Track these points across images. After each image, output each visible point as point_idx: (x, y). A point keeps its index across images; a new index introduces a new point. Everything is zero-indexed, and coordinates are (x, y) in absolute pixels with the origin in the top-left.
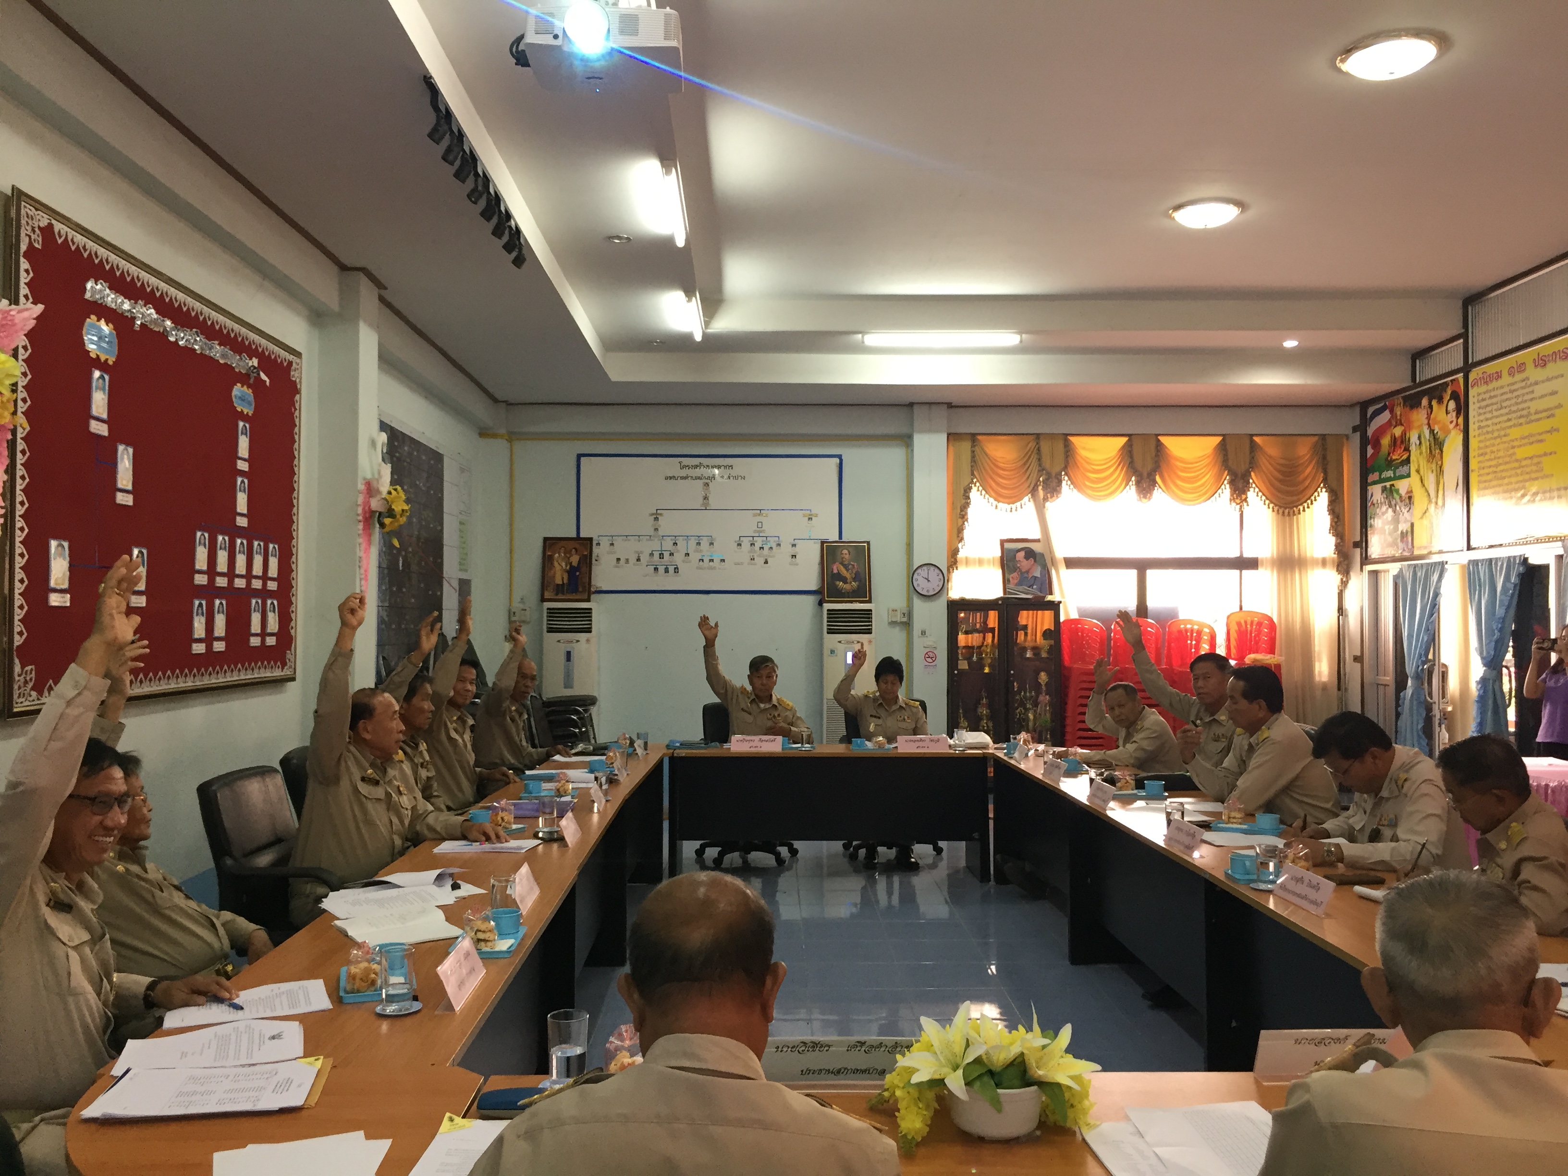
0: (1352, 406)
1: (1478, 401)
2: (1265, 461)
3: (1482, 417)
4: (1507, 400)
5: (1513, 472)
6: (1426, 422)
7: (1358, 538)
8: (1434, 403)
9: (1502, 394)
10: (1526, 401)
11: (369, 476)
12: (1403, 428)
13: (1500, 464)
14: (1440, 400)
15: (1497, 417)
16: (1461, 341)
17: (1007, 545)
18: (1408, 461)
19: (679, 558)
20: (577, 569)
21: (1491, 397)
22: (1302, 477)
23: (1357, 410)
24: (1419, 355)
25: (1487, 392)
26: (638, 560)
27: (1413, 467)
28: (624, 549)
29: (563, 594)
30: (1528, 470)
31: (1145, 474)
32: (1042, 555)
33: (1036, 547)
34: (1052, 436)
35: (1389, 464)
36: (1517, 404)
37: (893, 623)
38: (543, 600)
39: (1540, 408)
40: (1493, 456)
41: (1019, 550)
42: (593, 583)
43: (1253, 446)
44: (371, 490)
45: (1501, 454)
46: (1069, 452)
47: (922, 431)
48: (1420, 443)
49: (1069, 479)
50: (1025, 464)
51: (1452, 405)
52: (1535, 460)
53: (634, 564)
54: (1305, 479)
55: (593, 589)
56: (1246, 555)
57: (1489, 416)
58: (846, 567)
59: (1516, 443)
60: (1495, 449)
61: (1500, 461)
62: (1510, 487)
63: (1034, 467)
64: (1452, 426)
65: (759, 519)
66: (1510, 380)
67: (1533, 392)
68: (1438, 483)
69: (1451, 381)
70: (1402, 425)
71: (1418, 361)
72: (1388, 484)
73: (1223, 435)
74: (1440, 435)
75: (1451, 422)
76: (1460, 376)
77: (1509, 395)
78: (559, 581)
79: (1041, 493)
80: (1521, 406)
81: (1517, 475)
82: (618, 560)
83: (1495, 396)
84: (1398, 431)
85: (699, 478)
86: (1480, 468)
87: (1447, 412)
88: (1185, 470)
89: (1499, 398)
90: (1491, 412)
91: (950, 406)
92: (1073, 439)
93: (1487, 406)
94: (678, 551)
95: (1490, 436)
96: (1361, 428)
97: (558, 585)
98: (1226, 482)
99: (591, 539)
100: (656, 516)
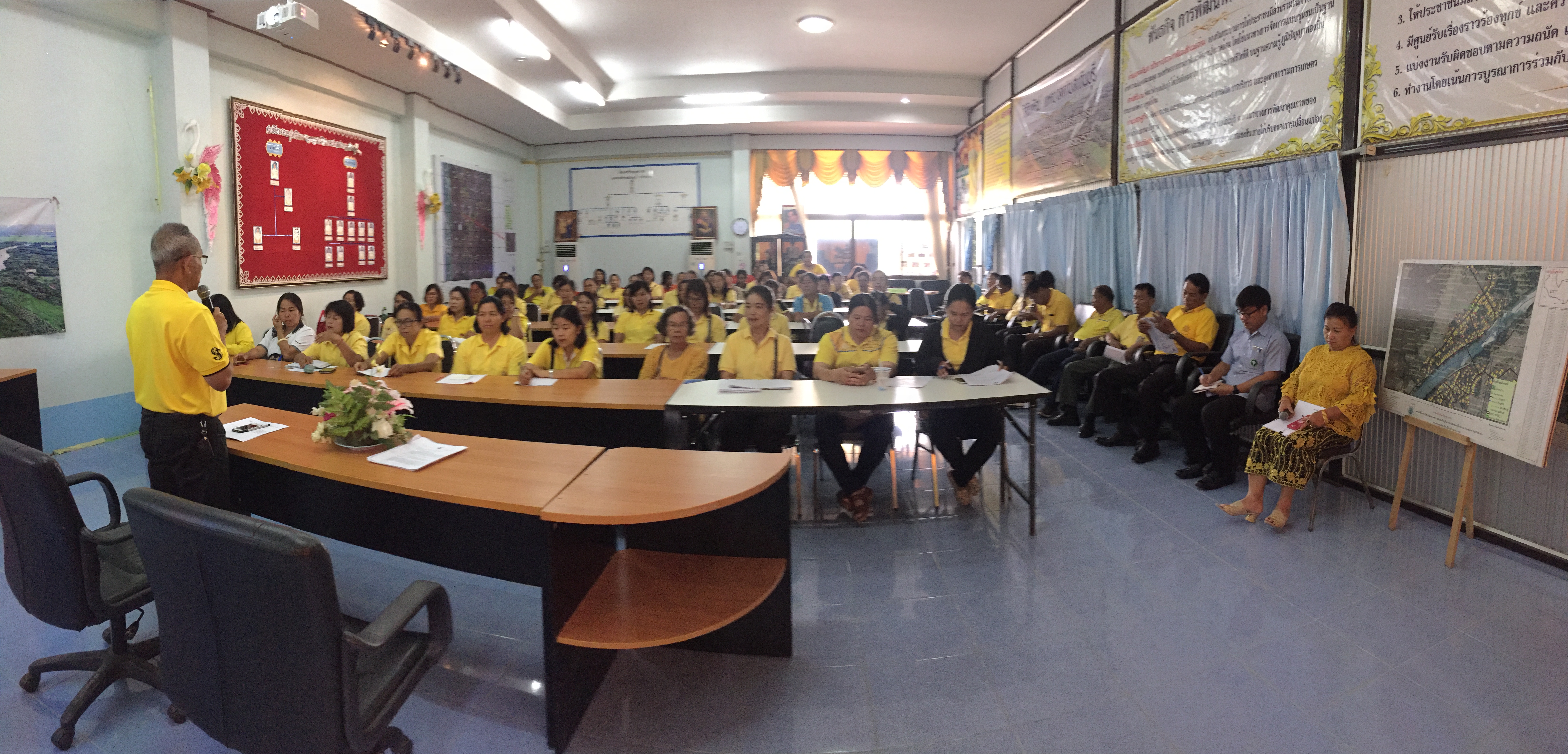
0: (953, 137)
1: (986, 136)
2: (913, 165)
4: (992, 136)
6: (974, 145)
7: (955, 204)
8: (976, 136)
9: (989, 133)
11: (423, 189)
12: (967, 149)
13: (990, 169)
14: (977, 134)
15: (992, 144)
16: (982, 104)
18: (968, 166)
19: (619, 219)
20: (571, 225)
24: (971, 110)
25: (988, 130)
26: (600, 220)
27: (969, 169)
28: (593, 215)
29: (564, 238)
30: (995, 170)
31: (852, 170)
32: (800, 213)
34: (806, 150)
35: (963, 167)
36: (997, 137)
37: (726, 249)
39: (1003, 139)
41: (789, 211)
43: (906, 157)
44: (423, 195)
45: (992, 163)
46: (814, 158)
47: (737, 148)
48: (972, 156)
49: (814, 173)
50: (792, 166)
51: (980, 137)
52: (1001, 166)
53: (598, 222)
57: (988, 142)
58: (704, 220)
59: (996, 157)
60: (989, 162)
61: (992, 166)
62: (993, 180)
63: (798, 167)
64: (980, 147)
65: (658, 197)
66: (990, 127)
68: (976, 177)
69: (980, 125)
70: (967, 147)
71: (971, 114)
72: (963, 178)
73: (890, 150)
74: (977, 151)
75: (980, 145)
76: (983, 122)
77: (995, 133)
78: (562, 232)
79: (801, 179)
80: (993, 139)
81: (996, 173)
82: (590, 220)
84: (965, 151)
85: (628, 178)
86: (987, 170)
87: (979, 141)
88: (872, 168)
89: (989, 135)
91: (751, 134)
92: (816, 152)
93: (988, 138)
94: (619, 215)
96: (955, 149)
97: (562, 234)
99: (576, 211)
100: (608, 198)
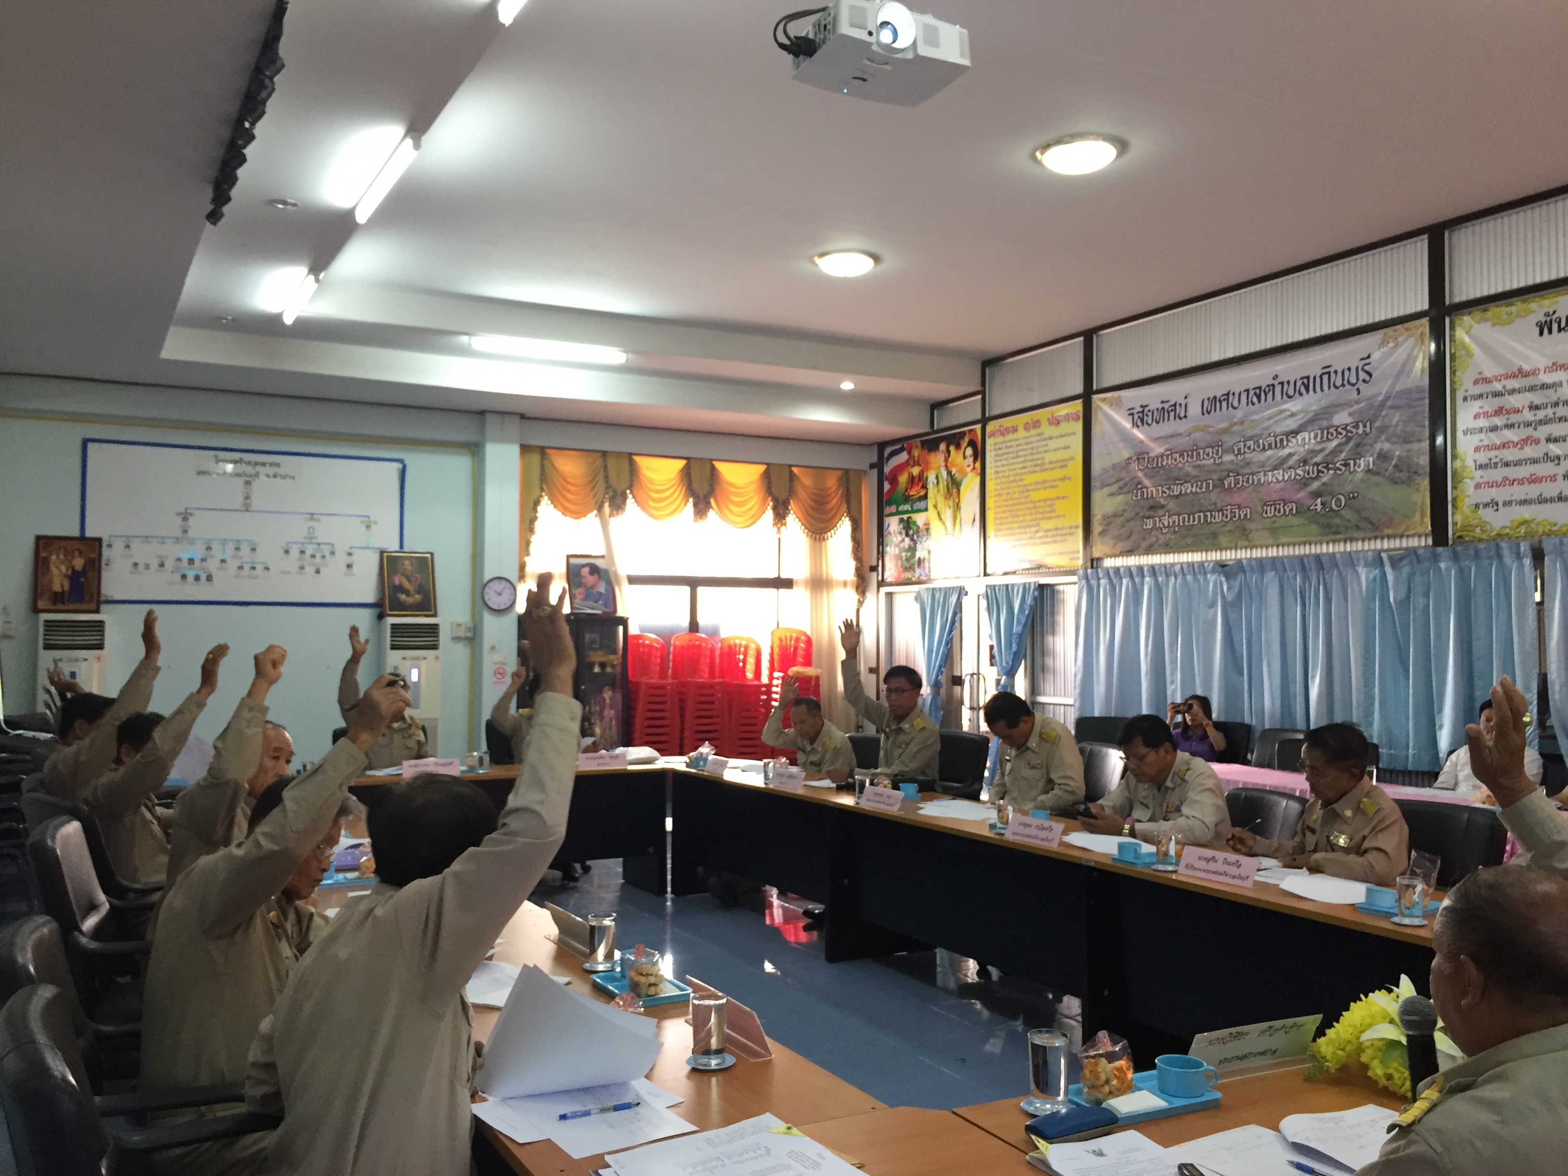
0: (869, 445)
1: (995, 450)
2: (802, 491)
3: (999, 464)
4: (1022, 450)
5: (1028, 512)
6: (943, 464)
7: (874, 563)
8: (952, 448)
9: (1018, 445)
10: (1040, 453)
12: (920, 468)
13: (1016, 504)
14: (958, 446)
15: (1013, 464)
16: (980, 397)
17: (573, 561)
18: (925, 497)
19: (212, 565)
20: (84, 572)
21: (1007, 447)
22: (829, 506)
23: (875, 449)
24: (938, 406)
25: (1004, 442)
26: (162, 565)
27: (930, 503)
28: (141, 552)
29: (63, 603)
30: (1042, 510)
31: (702, 496)
32: (606, 572)
33: (600, 563)
34: (618, 455)
35: (907, 499)
36: (1031, 454)
37: (456, 639)
38: (36, 610)
39: (1054, 459)
40: (1009, 497)
41: (584, 566)
42: (103, 591)
43: (792, 476)
45: (1016, 495)
46: (633, 471)
47: (495, 440)
48: (938, 483)
49: (634, 497)
50: (592, 483)
51: (969, 451)
52: (1049, 503)
53: (157, 571)
54: (832, 509)
55: (102, 598)
56: (783, 576)
57: (1005, 462)
58: (408, 578)
59: (1030, 488)
60: (1011, 491)
61: (1016, 502)
62: (1024, 524)
63: (601, 484)
64: (969, 469)
65: (312, 524)
66: (1025, 434)
67: (1046, 445)
68: (955, 518)
69: (970, 431)
70: (920, 465)
71: (936, 412)
72: (905, 517)
73: (767, 464)
74: (958, 476)
75: (969, 466)
76: (978, 427)
77: (1025, 447)
78: (57, 588)
79: (607, 508)
80: (1036, 457)
81: (1031, 514)
82: (136, 565)
83: (1011, 447)
84: (916, 471)
85: (237, 475)
86: (996, 507)
87: (965, 457)
88: (736, 494)
89: (1014, 449)
90: (1006, 460)
91: (523, 417)
92: (637, 459)
93: (1004, 454)
94: (212, 557)
95: (1005, 480)
96: (878, 465)
97: (56, 594)
98: (769, 508)
99: (99, 540)
100: (185, 516)
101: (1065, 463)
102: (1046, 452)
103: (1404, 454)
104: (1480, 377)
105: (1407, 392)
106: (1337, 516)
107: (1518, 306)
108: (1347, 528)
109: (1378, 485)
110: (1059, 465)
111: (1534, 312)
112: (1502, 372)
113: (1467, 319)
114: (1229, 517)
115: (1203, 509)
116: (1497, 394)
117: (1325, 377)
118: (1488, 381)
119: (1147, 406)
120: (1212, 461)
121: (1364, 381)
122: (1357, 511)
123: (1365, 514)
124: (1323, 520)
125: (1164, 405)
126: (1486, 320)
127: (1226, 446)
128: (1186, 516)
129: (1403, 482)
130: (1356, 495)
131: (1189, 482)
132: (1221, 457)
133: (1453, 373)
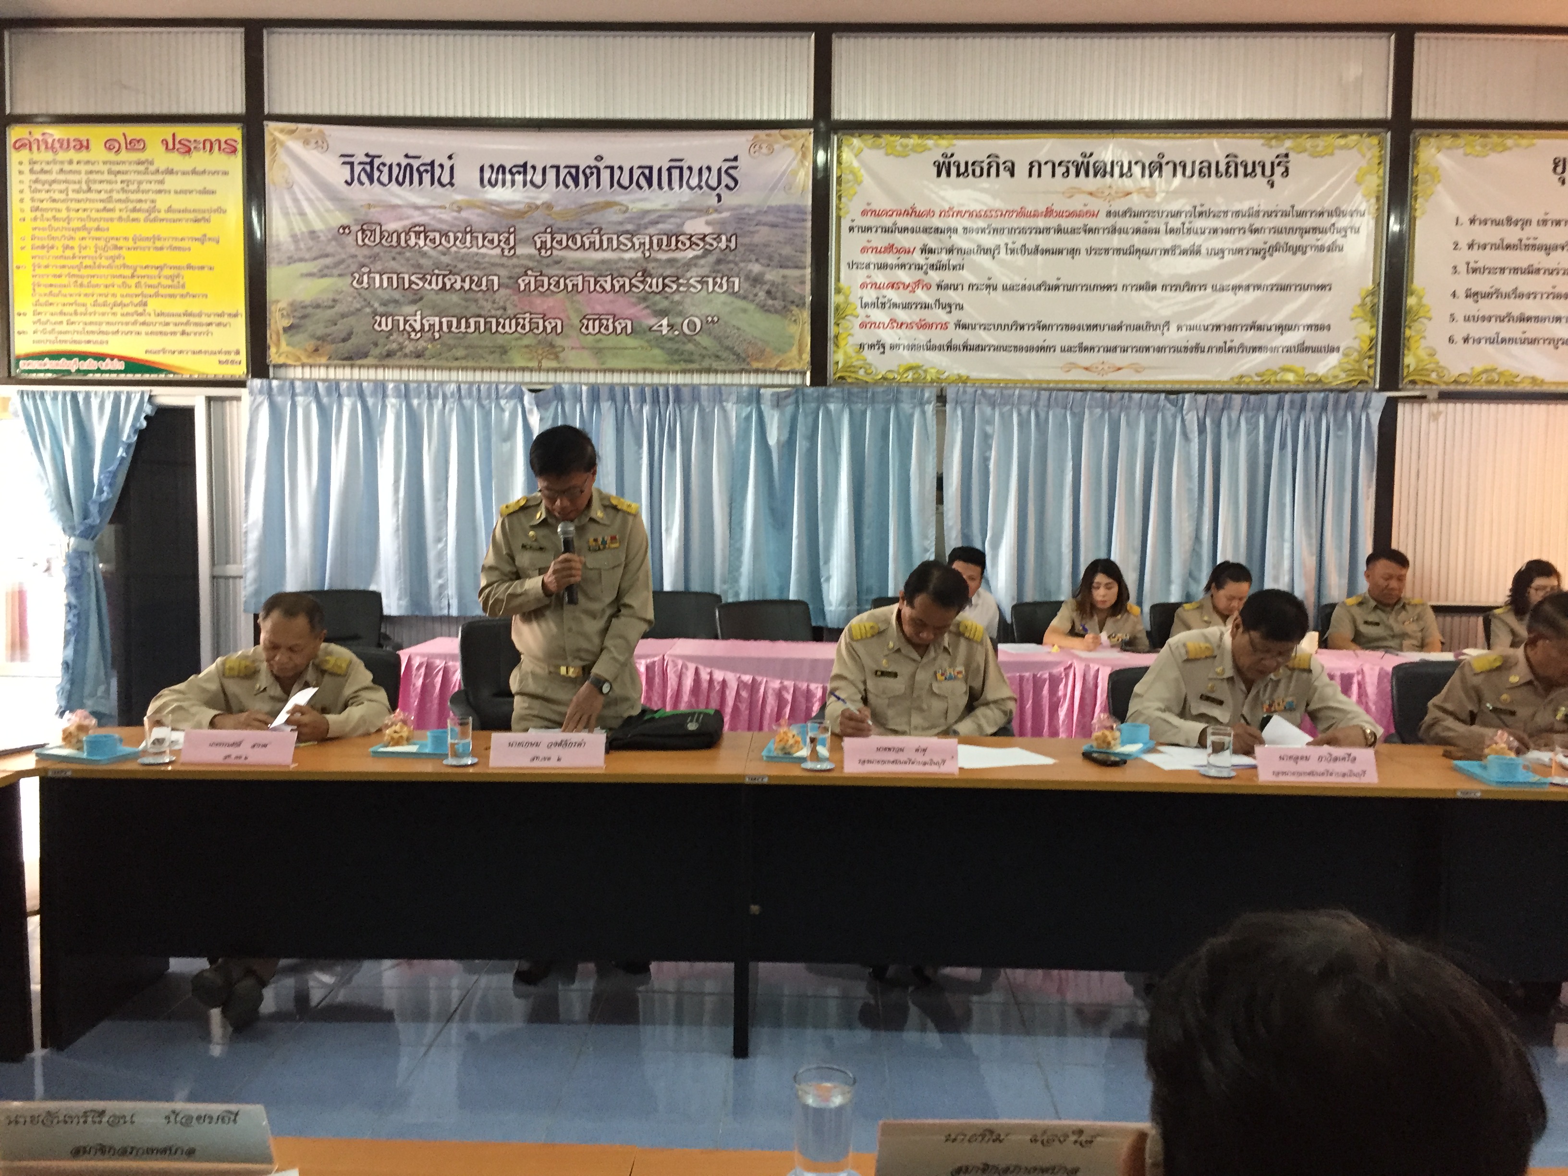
1: (32, 172)
3: (41, 195)
4: (101, 182)
5: (117, 281)
9: (91, 172)
10: (145, 192)
13: (87, 267)
15: (79, 201)
21: (63, 171)
25: (55, 162)
30: (152, 282)
36: (124, 191)
39: (178, 206)
40: (68, 253)
45: (88, 252)
52: (168, 272)
57: (59, 196)
59: (120, 243)
60: (74, 243)
61: (87, 262)
66: (108, 156)
67: (162, 182)
77: (108, 177)
80: (134, 196)
81: (125, 286)
83: (73, 172)
89: (82, 177)
90: (62, 191)
93: (54, 181)
95: (59, 224)
101: (206, 215)
102: (160, 192)
103: (779, 280)
104: (868, 208)
105: (783, 210)
106: (690, 341)
107: (914, 140)
108: (704, 357)
109: (745, 311)
110: (191, 216)
111: (930, 149)
112: (894, 208)
113: (856, 142)
114: (527, 328)
115: (483, 313)
116: (886, 230)
117: (676, 173)
118: (876, 214)
119: (379, 157)
120: (498, 251)
121: (727, 186)
122: (718, 339)
123: (728, 343)
124: (669, 345)
125: (411, 161)
126: (878, 147)
127: (521, 235)
128: (455, 321)
129: (776, 312)
130: (716, 319)
131: (458, 274)
132: (513, 247)
133: (839, 198)
